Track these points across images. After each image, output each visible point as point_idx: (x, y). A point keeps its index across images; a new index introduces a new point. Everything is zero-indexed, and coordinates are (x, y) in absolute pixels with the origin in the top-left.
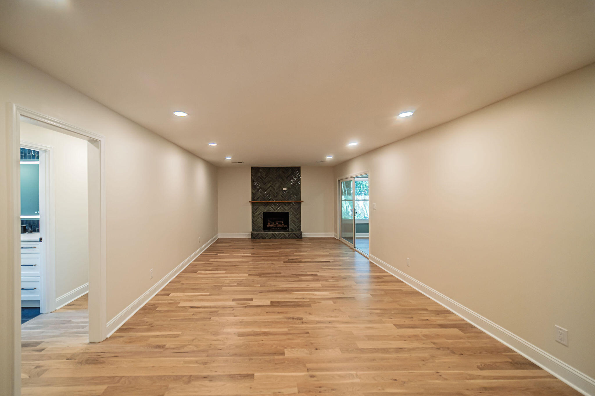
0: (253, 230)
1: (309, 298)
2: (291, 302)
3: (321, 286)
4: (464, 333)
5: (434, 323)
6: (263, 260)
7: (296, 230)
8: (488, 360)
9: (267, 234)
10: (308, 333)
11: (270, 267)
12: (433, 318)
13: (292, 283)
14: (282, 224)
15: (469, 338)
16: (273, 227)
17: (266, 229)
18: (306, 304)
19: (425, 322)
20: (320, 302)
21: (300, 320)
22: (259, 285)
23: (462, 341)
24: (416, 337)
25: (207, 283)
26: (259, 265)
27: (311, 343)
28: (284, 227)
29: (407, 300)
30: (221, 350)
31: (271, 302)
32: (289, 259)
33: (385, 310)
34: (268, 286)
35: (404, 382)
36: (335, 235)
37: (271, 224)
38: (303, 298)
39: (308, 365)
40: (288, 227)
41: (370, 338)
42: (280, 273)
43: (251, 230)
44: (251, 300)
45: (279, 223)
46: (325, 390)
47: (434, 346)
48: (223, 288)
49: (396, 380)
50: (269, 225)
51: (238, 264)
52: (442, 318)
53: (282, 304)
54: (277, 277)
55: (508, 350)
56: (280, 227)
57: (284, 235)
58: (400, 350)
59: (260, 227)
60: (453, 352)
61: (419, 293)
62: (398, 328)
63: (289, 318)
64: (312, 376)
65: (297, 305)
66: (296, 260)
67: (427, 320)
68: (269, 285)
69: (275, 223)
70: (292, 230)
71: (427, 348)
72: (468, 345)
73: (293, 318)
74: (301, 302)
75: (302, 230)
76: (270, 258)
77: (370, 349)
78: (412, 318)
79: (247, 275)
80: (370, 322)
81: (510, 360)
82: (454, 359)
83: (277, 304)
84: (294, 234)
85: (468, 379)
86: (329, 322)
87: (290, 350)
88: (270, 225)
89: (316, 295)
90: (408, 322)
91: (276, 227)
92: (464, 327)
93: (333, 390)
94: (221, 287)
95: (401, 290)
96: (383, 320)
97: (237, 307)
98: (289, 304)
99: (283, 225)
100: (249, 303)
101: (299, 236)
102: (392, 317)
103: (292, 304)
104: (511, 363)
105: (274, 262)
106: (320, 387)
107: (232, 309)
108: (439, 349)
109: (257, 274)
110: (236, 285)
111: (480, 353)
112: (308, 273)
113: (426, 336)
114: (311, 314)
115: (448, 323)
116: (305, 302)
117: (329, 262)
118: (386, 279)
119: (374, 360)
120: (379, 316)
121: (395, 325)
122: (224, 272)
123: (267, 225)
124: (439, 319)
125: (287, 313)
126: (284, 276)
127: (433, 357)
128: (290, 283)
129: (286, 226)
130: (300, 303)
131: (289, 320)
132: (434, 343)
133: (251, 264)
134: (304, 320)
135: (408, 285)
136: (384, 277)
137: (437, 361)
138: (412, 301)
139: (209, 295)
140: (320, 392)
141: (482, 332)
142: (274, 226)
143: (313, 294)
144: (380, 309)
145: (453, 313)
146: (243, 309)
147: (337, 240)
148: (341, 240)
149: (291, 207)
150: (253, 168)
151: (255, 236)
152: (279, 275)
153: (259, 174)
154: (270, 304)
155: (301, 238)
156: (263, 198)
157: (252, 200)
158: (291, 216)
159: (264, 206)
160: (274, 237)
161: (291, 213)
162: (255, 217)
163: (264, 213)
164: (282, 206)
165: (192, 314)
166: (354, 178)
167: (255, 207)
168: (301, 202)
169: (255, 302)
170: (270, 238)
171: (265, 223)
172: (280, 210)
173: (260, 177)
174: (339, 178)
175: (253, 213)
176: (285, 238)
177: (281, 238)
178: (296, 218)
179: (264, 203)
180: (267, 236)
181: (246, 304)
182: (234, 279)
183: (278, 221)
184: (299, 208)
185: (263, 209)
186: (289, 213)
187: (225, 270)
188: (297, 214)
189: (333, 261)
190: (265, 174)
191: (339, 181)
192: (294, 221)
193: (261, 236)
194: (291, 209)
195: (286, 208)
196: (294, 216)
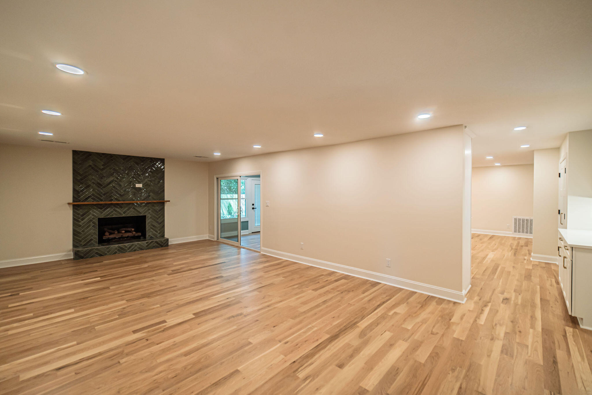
0: (74, 246)
1: (234, 297)
2: (218, 306)
3: (235, 284)
4: (348, 280)
5: (332, 281)
6: (132, 280)
7: (157, 237)
8: (364, 288)
9: (108, 248)
10: (257, 320)
11: (153, 285)
12: (329, 278)
13: (201, 290)
14: (131, 233)
15: (351, 281)
16: (115, 238)
17: (101, 241)
18: (234, 302)
19: (327, 282)
20: (245, 297)
21: (241, 315)
22: (158, 306)
23: (349, 284)
24: (328, 292)
26: (131, 287)
27: (266, 325)
28: (136, 235)
29: (309, 273)
30: (175, 377)
31: (194, 314)
32: (173, 271)
33: (300, 283)
34: (172, 303)
35: (339, 316)
36: (209, 237)
37: (111, 234)
38: (227, 299)
39: (277, 339)
40: (144, 235)
41: (304, 303)
42: (176, 286)
43: (71, 247)
44: (164, 322)
45: (126, 232)
46: (301, 345)
47: (339, 292)
48: (96, 328)
49: (334, 317)
50: (107, 236)
51: (90, 295)
53: (209, 311)
54: (174, 291)
55: (367, 280)
56: (128, 237)
57: (140, 245)
58: (325, 302)
59: (92, 240)
60: (349, 291)
61: (311, 267)
62: (316, 291)
63: (229, 318)
64: (286, 343)
65: (226, 306)
66: (184, 269)
67: (327, 280)
68: (172, 301)
69: (119, 232)
70: (151, 237)
71: (337, 295)
72: (352, 285)
73: (233, 317)
74: (229, 302)
75: (166, 236)
76: (141, 275)
77: (309, 309)
78: (319, 282)
79: (124, 302)
80: (297, 294)
81: (371, 285)
82: (351, 294)
83: (203, 313)
84: (157, 242)
85: (362, 300)
86: (268, 306)
87: (253, 338)
88: (109, 235)
89: (237, 292)
90: (318, 286)
91: (122, 237)
92: (346, 277)
93: (306, 341)
95: (300, 268)
96: (304, 290)
97: (150, 336)
98: (217, 308)
99: (134, 233)
100: (165, 326)
101: (164, 244)
102: (307, 286)
103: (220, 307)
104: (371, 286)
105: (154, 278)
106: (297, 345)
107: (144, 341)
108: (342, 293)
109: (140, 296)
110: (118, 317)
111: (359, 286)
112: (211, 277)
113: (333, 289)
114: (247, 307)
115: (338, 278)
116: (232, 301)
117: (224, 262)
118: (285, 264)
119: (316, 314)
120: (299, 289)
121: (313, 290)
123: (104, 237)
124: (333, 278)
125: (222, 316)
126: (184, 288)
127: (342, 298)
128: (198, 291)
129: (140, 234)
130: (228, 304)
131: (230, 319)
132: (338, 291)
133: (113, 289)
134: (244, 314)
135: (302, 264)
136: (283, 263)
137: (345, 299)
138: (311, 273)
139: (78, 344)
140: (299, 347)
141: (354, 277)
142: (117, 237)
143: (234, 293)
144: (297, 284)
145: (337, 272)
146: (161, 334)
147: (214, 241)
148: (219, 240)
149: (149, 209)
150: (75, 153)
151: (82, 255)
152: (175, 288)
153: (91, 163)
154: (194, 316)
155: (167, 245)
156: (99, 198)
157: (74, 201)
158: (148, 221)
159: (101, 209)
160: (122, 250)
161: (150, 216)
162: (80, 226)
163: (100, 220)
164: (134, 208)
165: (74, 373)
166: (240, 177)
167: (81, 212)
168: (165, 203)
169: (171, 322)
170: (115, 253)
171: (101, 234)
172: (131, 213)
173: (92, 168)
174: (218, 176)
175: (76, 220)
176: (142, 249)
177: (135, 251)
178: (157, 222)
179: (101, 204)
180: (108, 252)
181: (160, 328)
182: (106, 313)
183: (124, 229)
184: (163, 210)
185: (96, 214)
186: (146, 216)
187: (70, 308)
188: (159, 217)
189: (227, 261)
190: (103, 163)
191: (218, 178)
192: (154, 226)
193: (97, 253)
194: (150, 211)
195: (142, 211)
196: (154, 220)
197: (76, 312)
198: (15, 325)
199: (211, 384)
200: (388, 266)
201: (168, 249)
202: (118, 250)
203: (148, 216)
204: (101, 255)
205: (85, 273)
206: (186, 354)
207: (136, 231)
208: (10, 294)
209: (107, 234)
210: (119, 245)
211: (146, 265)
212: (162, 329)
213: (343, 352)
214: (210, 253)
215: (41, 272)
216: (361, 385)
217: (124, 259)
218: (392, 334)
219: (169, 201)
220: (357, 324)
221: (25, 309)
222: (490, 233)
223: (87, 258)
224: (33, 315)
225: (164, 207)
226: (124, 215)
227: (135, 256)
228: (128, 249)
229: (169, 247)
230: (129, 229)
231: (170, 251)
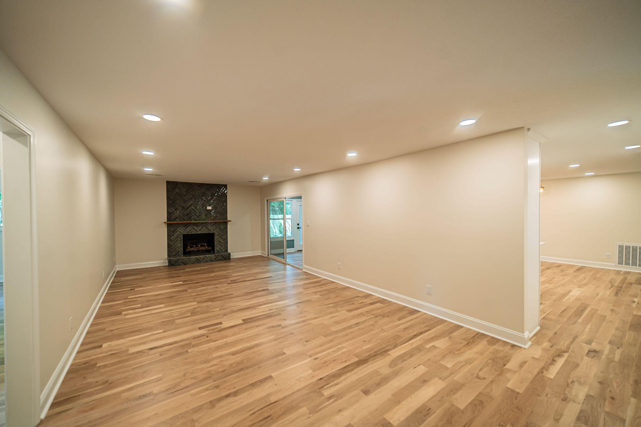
0: (169, 256)
1: (276, 309)
2: (262, 315)
3: (278, 297)
4: (384, 304)
5: (367, 303)
6: (203, 286)
7: (222, 251)
8: (400, 315)
9: (189, 259)
10: (293, 333)
11: (216, 291)
12: (365, 301)
13: (250, 300)
14: (204, 247)
15: (387, 306)
16: (194, 251)
17: (186, 253)
18: (275, 314)
19: (362, 304)
20: (285, 310)
21: (279, 326)
22: (218, 309)
23: (384, 309)
24: (362, 314)
25: (149, 322)
26: (201, 291)
27: (300, 339)
28: (208, 249)
29: (345, 293)
30: (224, 371)
31: (243, 320)
32: (231, 281)
33: (335, 303)
34: (227, 308)
35: (370, 340)
36: (261, 253)
37: (191, 247)
38: (270, 310)
39: (308, 353)
40: (213, 249)
41: (337, 323)
42: (232, 294)
43: (166, 256)
44: (221, 323)
45: (202, 246)
46: (330, 363)
47: (373, 316)
48: (176, 321)
49: (365, 341)
50: (189, 249)
51: (175, 295)
52: (369, 300)
53: (254, 319)
54: (231, 298)
55: (405, 307)
56: (203, 250)
57: (210, 257)
58: (357, 324)
59: (179, 251)
60: (384, 316)
61: (348, 287)
62: (350, 312)
63: (270, 328)
64: (316, 359)
65: (268, 316)
66: (240, 280)
67: (362, 302)
68: (228, 307)
69: (197, 246)
70: (218, 251)
71: (371, 318)
72: (388, 310)
73: (273, 327)
74: (271, 313)
75: (229, 251)
76: (210, 283)
77: (341, 329)
78: (353, 304)
79: (195, 303)
80: (331, 313)
82: (385, 320)
83: (250, 320)
84: (222, 255)
85: (396, 327)
86: (304, 321)
87: (287, 349)
88: (190, 248)
89: (279, 305)
90: (352, 307)
91: (198, 251)
92: (382, 301)
93: (334, 361)
94: (174, 320)
95: (337, 288)
96: (338, 309)
97: (209, 334)
98: (261, 317)
99: (207, 247)
100: (221, 327)
101: (227, 258)
102: (342, 307)
103: (263, 317)
105: (217, 286)
106: (325, 363)
107: (205, 337)
108: (376, 317)
109: (207, 300)
110: (190, 314)
111: (395, 312)
112: (260, 289)
113: (367, 312)
114: (285, 320)
115: (373, 301)
116: (273, 312)
117: (272, 277)
119: (347, 335)
120: (334, 308)
121: (347, 311)
122: (163, 305)
123: (187, 249)
124: (368, 301)
125: (264, 324)
126: (238, 296)
127: (376, 322)
128: (248, 300)
129: (210, 248)
130: (271, 314)
131: (271, 329)
132: (373, 315)
133: (189, 292)
134: (282, 325)
135: (339, 284)
136: (322, 281)
137: (379, 323)
138: (348, 294)
139: (164, 332)
140: (327, 365)
141: (391, 302)
142: (196, 250)
143: (276, 305)
144: (332, 303)
145: (373, 295)
146: (217, 333)
147: (266, 257)
148: (269, 257)
149: (216, 228)
150: (168, 183)
151: (173, 263)
152: (231, 296)
153: (178, 190)
154: (243, 322)
155: (230, 259)
156: (183, 218)
157: (168, 221)
158: (216, 237)
159: (184, 227)
160: (198, 261)
161: (217, 233)
162: (172, 240)
163: (184, 235)
164: (206, 227)
165: (159, 354)
166: (285, 198)
167: (172, 229)
168: (228, 222)
169: (226, 324)
170: (194, 263)
171: (185, 247)
172: (204, 231)
173: (179, 194)
174: (268, 198)
175: (169, 236)
176: (212, 261)
177: (207, 262)
178: (222, 239)
179: (184, 224)
180: (189, 261)
181: (217, 328)
182: (183, 310)
183: (200, 244)
184: (226, 228)
185: (182, 231)
186: (214, 233)
187: (162, 304)
188: (224, 234)
189: (274, 275)
190: (185, 190)
191: (267, 200)
192: (220, 242)
193: (182, 262)
194: (217, 229)
195: (211, 229)
196: (220, 237)
197: (165, 307)
198: (131, 312)
199: (248, 384)
200: (428, 293)
201: (230, 262)
202: (196, 261)
203: (216, 233)
204: (185, 264)
205: (174, 277)
206: (234, 354)
207: (208, 246)
208: (130, 289)
209: (189, 247)
210: (197, 256)
211: (213, 275)
212: (219, 329)
213: (371, 378)
214: (261, 267)
215: (149, 274)
216: (385, 416)
217: (199, 268)
218: (427, 369)
219: (231, 221)
220: (390, 351)
221: (137, 301)
222: (579, 263)
223: (175, 266)
224: (141, 306)
225: (227, 227)
226: (199, 232)
227: (206, 267)
228: (203, 260)
229: (231, 260)
230: (203, 244)
231: (232, 264)
